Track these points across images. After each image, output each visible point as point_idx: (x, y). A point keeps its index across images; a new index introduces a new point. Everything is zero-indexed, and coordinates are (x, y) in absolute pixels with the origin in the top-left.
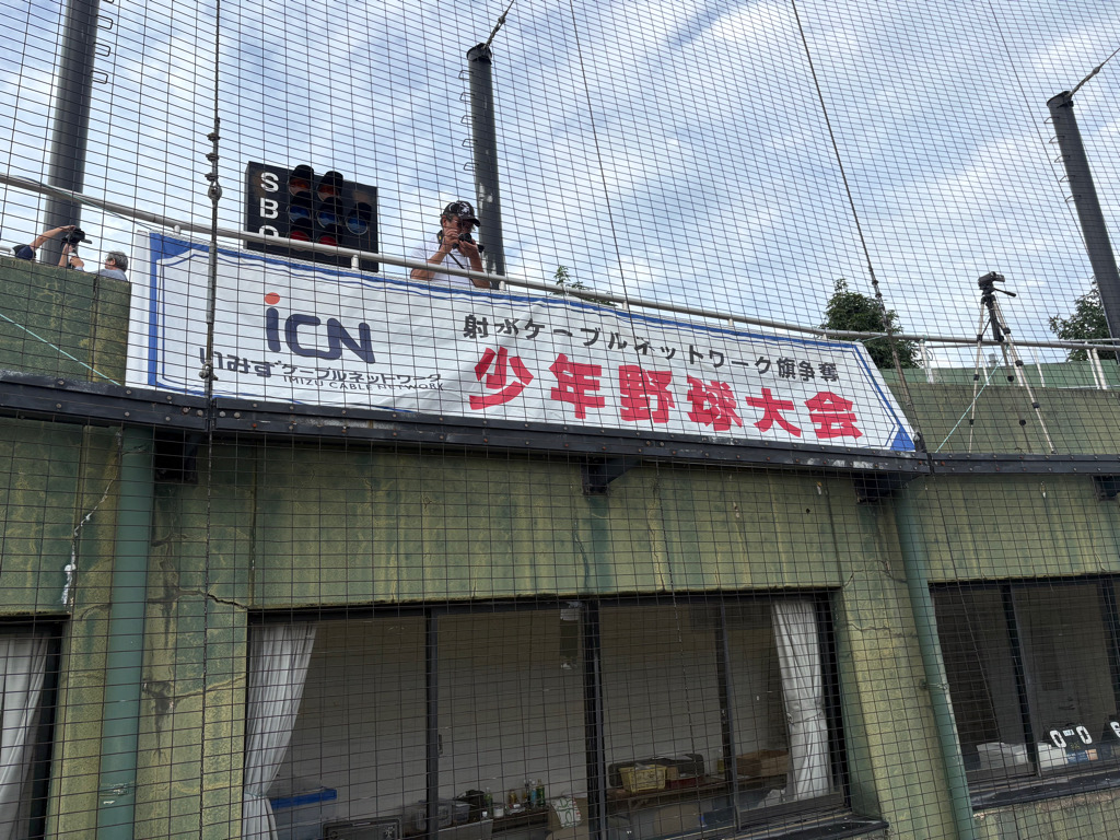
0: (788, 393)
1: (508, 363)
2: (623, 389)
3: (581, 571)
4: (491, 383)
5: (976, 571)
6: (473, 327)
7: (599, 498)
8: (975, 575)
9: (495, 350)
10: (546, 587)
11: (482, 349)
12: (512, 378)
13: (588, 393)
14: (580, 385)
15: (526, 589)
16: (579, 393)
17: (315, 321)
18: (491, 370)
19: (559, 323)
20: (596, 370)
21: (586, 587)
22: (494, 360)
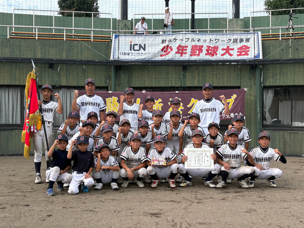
0: (233, 47)
1: (169, 48)
2: (192, 50)
3: (180, 83)
4: (165, 52)
5: (278, 83)
6: (163, 42)
7: (185, 71)
8: (278, 84)
9: (166, 46)
10: (173, 85)
11: (163, 46)
12: (169, 50)
13: (184, 51)
14: (182, 50)
15: (170, 85)
16: (182, 52)
17: (137, 45)
18: (165, 50)
19: (181, 38)
20: (187, 47)
21: (181, 85)
22: (166, 47)
